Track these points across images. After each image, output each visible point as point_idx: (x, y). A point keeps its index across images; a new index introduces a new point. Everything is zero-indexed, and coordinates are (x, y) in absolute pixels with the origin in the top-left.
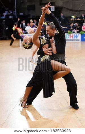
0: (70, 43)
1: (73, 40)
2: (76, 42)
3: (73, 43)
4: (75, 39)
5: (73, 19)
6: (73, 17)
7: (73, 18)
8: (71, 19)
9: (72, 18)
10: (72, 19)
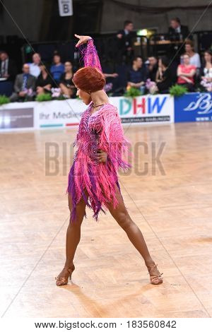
0: (137, 130)
1: (144, 119)
2: (158, 128)
3: (145, 129)
4: (155, 113)
5: (142, 41)
6: (143, 32)
7: (142, 37)
8: (136, 41)
9: (139, 39)
10: (138, 43)
